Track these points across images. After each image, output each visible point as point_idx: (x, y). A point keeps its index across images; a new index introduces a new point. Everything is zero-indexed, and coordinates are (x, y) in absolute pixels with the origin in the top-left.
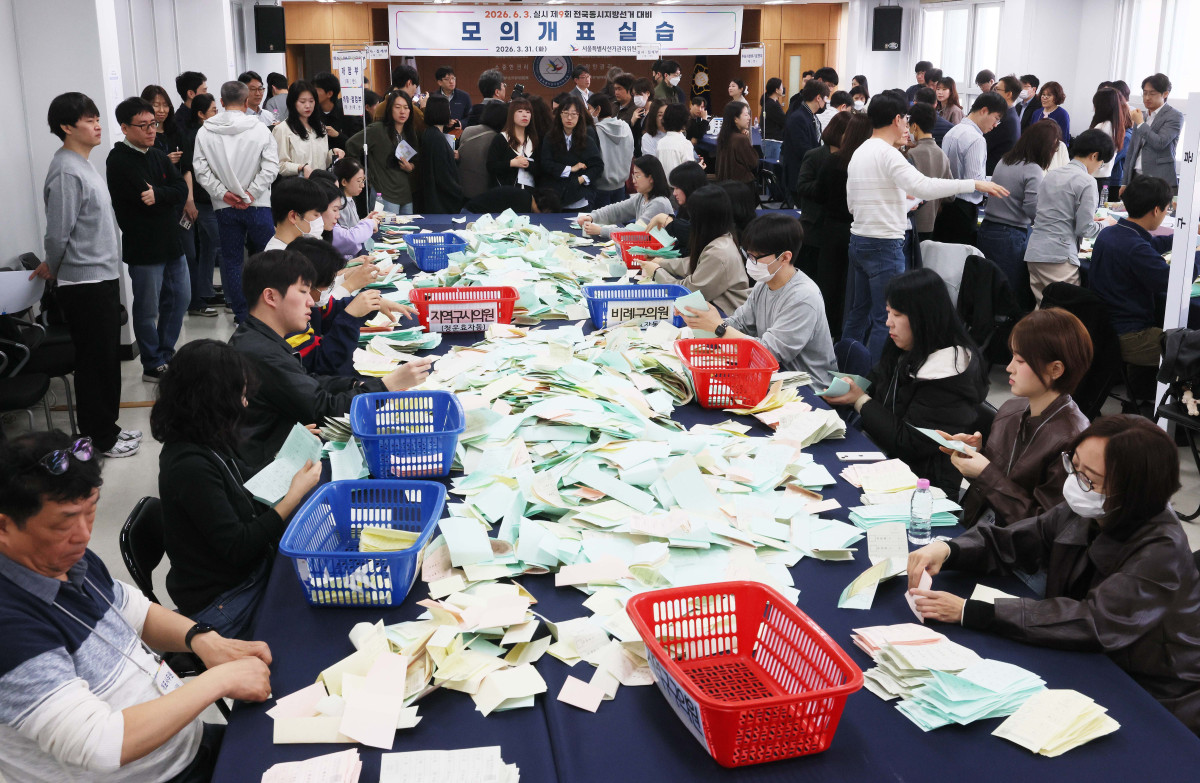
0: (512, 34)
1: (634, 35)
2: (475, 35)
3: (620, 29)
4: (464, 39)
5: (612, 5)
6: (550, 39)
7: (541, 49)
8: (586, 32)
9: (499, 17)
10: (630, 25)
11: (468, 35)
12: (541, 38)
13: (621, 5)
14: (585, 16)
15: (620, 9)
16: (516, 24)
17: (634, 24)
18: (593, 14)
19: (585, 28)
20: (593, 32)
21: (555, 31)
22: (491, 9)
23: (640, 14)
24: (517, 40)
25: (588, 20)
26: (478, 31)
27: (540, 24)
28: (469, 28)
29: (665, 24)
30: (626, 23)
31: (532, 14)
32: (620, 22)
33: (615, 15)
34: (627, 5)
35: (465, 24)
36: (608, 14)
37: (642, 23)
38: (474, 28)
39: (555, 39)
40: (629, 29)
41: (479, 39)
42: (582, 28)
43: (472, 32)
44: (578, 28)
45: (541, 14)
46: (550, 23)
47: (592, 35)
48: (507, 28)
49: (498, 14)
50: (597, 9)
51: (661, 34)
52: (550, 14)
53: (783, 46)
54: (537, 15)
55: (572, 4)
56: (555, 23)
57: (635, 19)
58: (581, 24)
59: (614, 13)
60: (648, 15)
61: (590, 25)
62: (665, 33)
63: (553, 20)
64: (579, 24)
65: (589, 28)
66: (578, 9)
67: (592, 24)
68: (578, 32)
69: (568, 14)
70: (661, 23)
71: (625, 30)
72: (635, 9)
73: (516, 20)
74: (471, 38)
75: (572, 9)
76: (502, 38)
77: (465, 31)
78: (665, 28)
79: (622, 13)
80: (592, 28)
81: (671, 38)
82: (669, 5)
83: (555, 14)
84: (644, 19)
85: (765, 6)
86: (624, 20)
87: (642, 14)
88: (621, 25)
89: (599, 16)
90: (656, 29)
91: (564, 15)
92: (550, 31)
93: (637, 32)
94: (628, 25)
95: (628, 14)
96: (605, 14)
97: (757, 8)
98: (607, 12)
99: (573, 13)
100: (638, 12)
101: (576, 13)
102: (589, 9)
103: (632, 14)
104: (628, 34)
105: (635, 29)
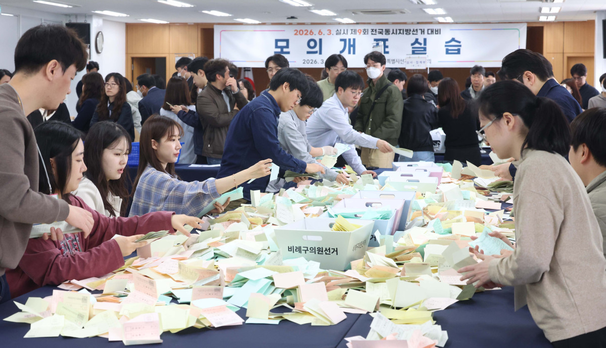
0: (317, 49)
1: (425, 49)
2: (285, 50)
3: (412, 44)
5: (405, 23)
6: (349, 53)
9: (306, 34)
10: (421, 41)
11: (279, 50)
13: (412, 23)
14: (380, 33)
15: (412, 27)
16: (321, 40)
17: (425, 40)
18: (387, 32)
19: (381, 43)
20: (388, 47)
21: (354, 46)
22: (299, 28)
23: (430, 32)
24: (320, 53)
25: (384, 36)
26: (287, 47)
27: (341, 40)
28: (280, 44)
29: (453, 40)
30: (417, 40)
31: (334, 32)
32: (412, 38)
33: (408, 32)
34: (418, 23)
35: (277, 41)
36: (401, 32)
37: (432, 39)
38: (284, 44)
39: (354, 53)
40: (420, 44)
41: (288, 53)
42: (378, 43)
43: (282, 47)
44: (374, 43)
45: (342, 32)
46: (350, 40)
47: (387, 50)
48: (312, 44)
49: (305, 32)
50: (391, 28)
51: (450, 48)
52: (350, 32)
53: (565, 59)
54: (338, 33)
55: (370, 23)
56: (354, 40)
57: (426, 36)
58: (377, 40)
59: (407, 30)
60: (438, 32)
61: (385, 40)
62: (453, 48)
63: (352, 37)
64: (375, 40)
65: (385, 43)
66: (374, 27)
67: (387, 40)
68: (374, 47)
69: (365, 32)
70: (450, 39)
71: (417, 45)
72: (425, 27)
73: (321, 37)
75: (369, 28)
76: (308, 53)
77: (277, 47)
78: (453, 43)
79: (414, 31)
80: (388, 43)
81: (459, 52)
82: (456, 23)
83: (354, 32)
84: (434, 36)
85: (548, 23)
86: (416, 37)
87: (432, 31)
88: (413, 41)
89: (393, 33)
90: (444, 44)
91: (362, 33)
92: (350, 46)
93: (428, 46)
94: (419, 41)
95: (419, 32)
96: (398, 32)
97: (540, 25)
98: (400, 30)
99: (370, 31)
100: (428, 30)
101: (372, 30)
102: (384, 27)
103: (423, 32)
104: (419, 48)
105: (425, 44)
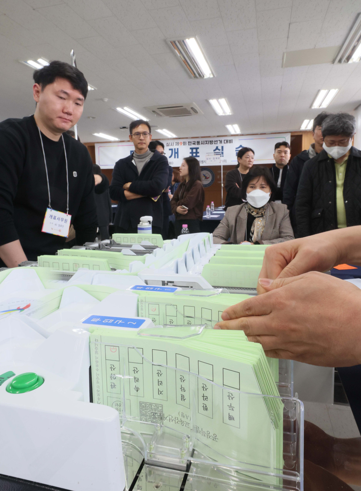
1: (222, 153)
3: (214, 150)
5: (209, 137)
6: (175, 157)
7: (171, 163)
8: (194, 153)
10: (220, 148)
12: (170, 157)
13: (214, 137)
14: (194, 144)
15: (214, 139)
17: (222, 147)
18: (198, 143)
19: (194, 151)
20: (198, 153)
21: (177, 153)
23: (225, 142)
25: (196, 146)
27: (170, 149)
30: (217, 147)
32: (214, 146)
33: (211, 142)
34: (218, 136)
36: (207, 143)
37: (227, 146)
39: (178, 157)
40: (219, 150)
42: (192, 151)
44: (190, 151)
45: (170, 144)
46: (175, 149)
47: (198, 155)
50: (200, 140)
52: (175, 144)
54: (168, 145)
55: (187, 138)
56: (178, 149)
57: (223, 144)
58: (192, 149)
59: (211, 141)
60: (231, 141)
61: (197, 149)
63: (176, 147)
64: (191, 148)
65: (197, 150)
66: (190, 140)
67: (198, 148)
68: (190, 153)
69: (184, 143)
70: (239, 146)
71: (217, 151)
72: (223, 139)
75: (187, 141)
79: (215, 141)
80: (198, 150)
82: (243, 135)
83: (178, 144)
84: (228, 144)
85: (306, 132)
86: (216, 145)
87: (227, 141)
88: (215, 148)
89: (202, 143)
90: (235, 149)
91: (183, 144)
92: (175, 153)
93: (224, 151)
94: (219, 148)
95: (219, 142)
96: (205, 142)
97: (300, 134)
98: (206, 141)
99: (187, 143)
100: (224, 140)
101: (189, 142)
102: (196, 140)
103: (221, 142)
104: (219, 152)
105: (222, 150)
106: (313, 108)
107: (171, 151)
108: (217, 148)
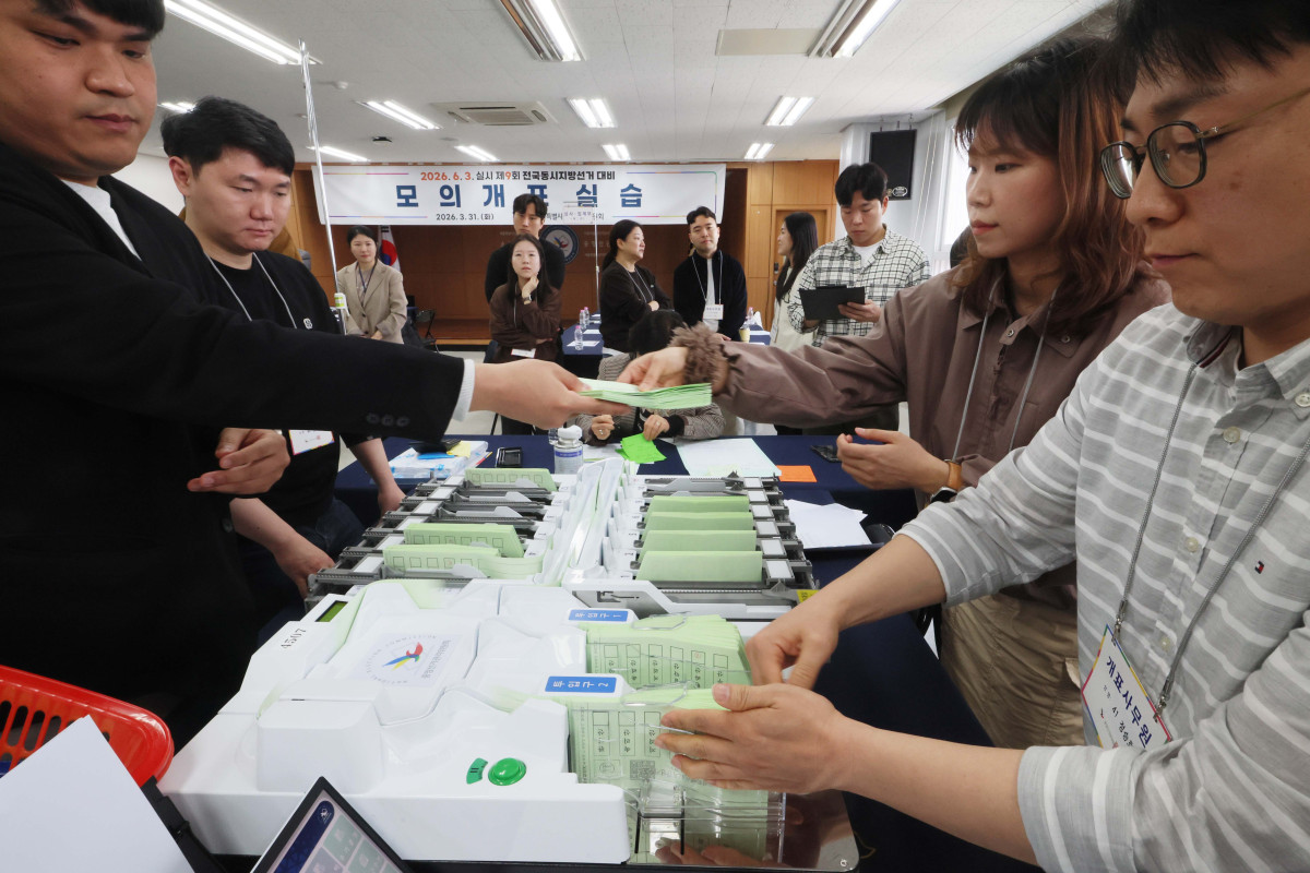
0: (454, 199)
1: (595, 199)
2: (411, 201)
3: (578, 193)
4: (399, 205)
5: (567, 164)
6: (497, 205)
7: (487, 217)
9: (437, 179)
10: (590, 188)
11: (403, 201)
12: (486, 204)
13: (577, 164)
14: (536, 177)
15: (577, 169)
16: (457, 187)
17: (595, 187)
18: (545, 175)
20: (546, 197)
21: (502, 195)
22: (427, 169)
23: (600, 175)
24: (459, 206)
25: (540, 182)
26: (414, 196)
27: (485, 187)
28: (404, 192)
29: (631, 187)
30: (584, 187)
31: (474, 176)
32: (577, 185)
33: (571, 175)
34: (585, 163)
35: (399, 188)
36: (562, 176)
37: (603, 185)
38: (409, 192)
39: (503, 205)
40: (589, 193)
41: (416, 205)
43: (407, 197)
45: (485, 176)
46: (496, 186)
48: (446, 192)
49: (435, 176)
50: (549, 169)
51: (627, 198)
52: (495, 175)
53: (774, 213)
54: (480, 177)
55: (521, 164)
56: (502, 186)
57: (595, 181)
59: (570, 174)
60: (611, 176)
61: (542, 188)
62: (632, 197)
63: (499, 182)
64: (529, 187)
65: (542, 192)
66: (527, 169)
67: (545, 187)
69: (515, 175)
70: (626, 186)
71: (584, 195)
72: (594, 169)
73: (457, 182)
74: (407, 204)
75: (521, 169)
76: (442, 204)
77: (400, 196)
78: (631, 192)
79: (579, 174)
81: (638, 203)
82: (635, 164)
83: (501, 175)
84: (606, 181)
85: (753, 164)
86: (583, 182)
87: (604, 175)
88: (579, 189)
89: (552, 177)
90: (620, 193)
91: (512, 177)
92: (497, 195)
93: (598, 196)
94: (587, 188)
95: (587, 175)
96: (559, 175)
97: (744, 167)
98: (561, 173)
99: (522, 174)
100: (598, 173)
101: (525, 173)
102: (540, 169)
103: (591, 175)
104: (587, 198)
105: (595, 193)
106: (769, 124)
107: (487, 191)
108: (584, 189)
